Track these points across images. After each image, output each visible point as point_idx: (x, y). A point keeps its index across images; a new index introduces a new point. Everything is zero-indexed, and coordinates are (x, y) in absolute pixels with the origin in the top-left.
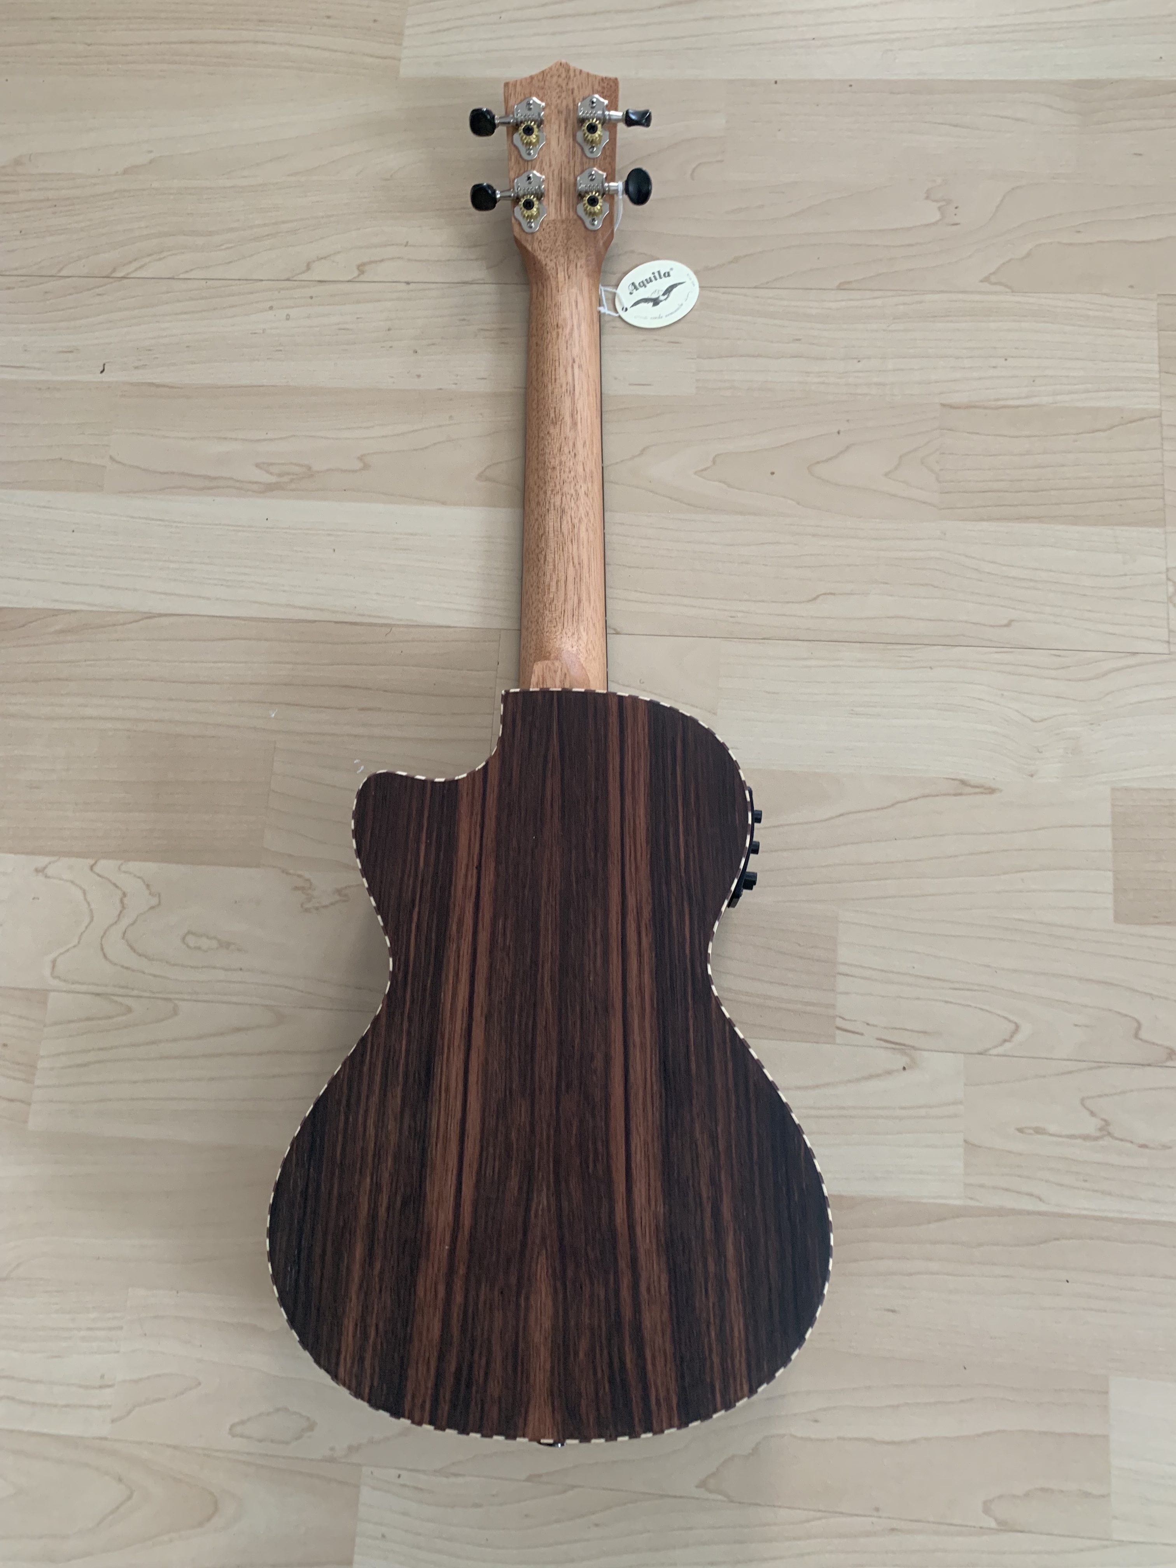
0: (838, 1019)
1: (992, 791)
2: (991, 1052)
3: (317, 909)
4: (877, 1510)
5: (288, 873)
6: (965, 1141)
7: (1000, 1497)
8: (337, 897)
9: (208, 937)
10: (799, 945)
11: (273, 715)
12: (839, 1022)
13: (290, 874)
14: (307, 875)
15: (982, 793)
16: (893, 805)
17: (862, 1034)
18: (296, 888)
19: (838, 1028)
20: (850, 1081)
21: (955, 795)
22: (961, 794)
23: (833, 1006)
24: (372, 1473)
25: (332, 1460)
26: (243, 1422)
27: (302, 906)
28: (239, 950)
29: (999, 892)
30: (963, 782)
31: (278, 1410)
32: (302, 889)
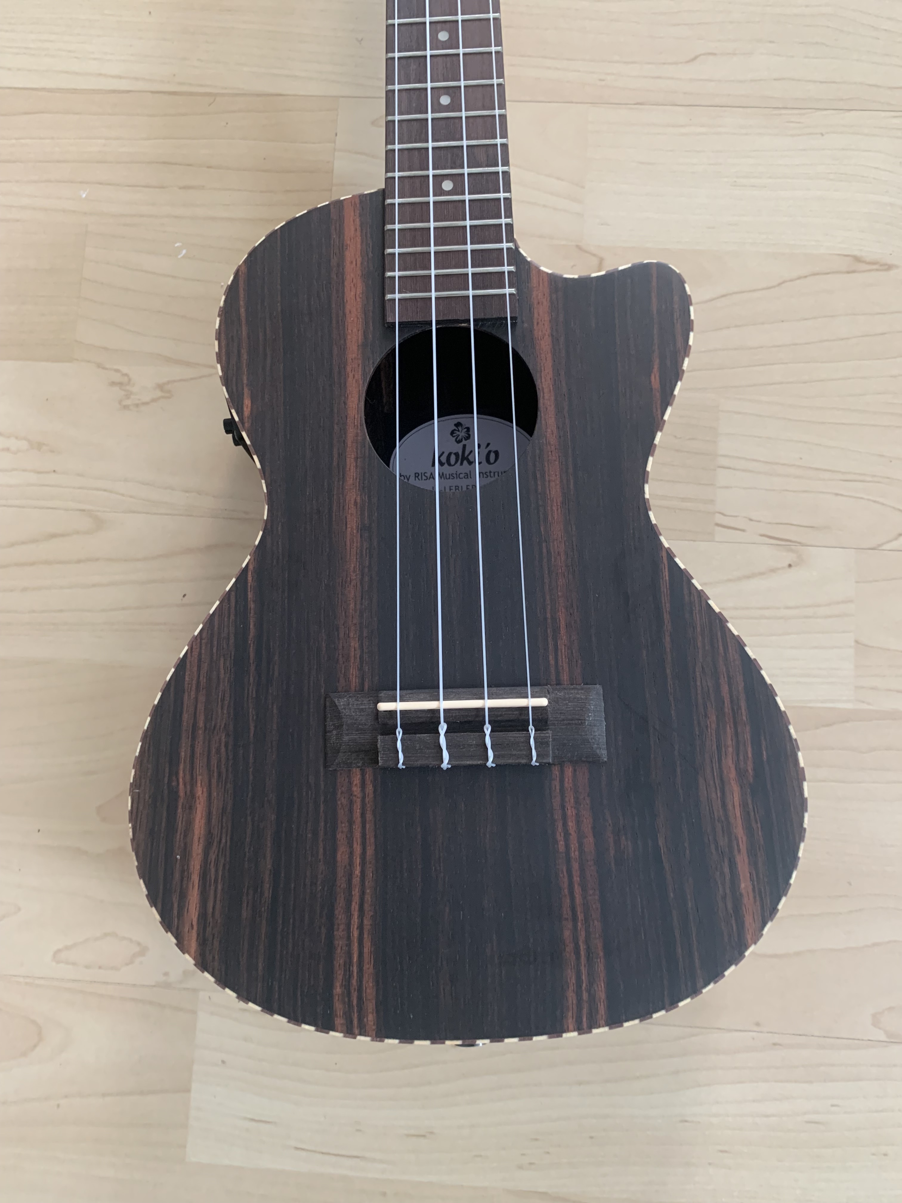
0: (717, 515)
1: (889, 267)
2: (884, 547)
3: (137, 405)
4: (758, 1024)
5: (104, 368)
6: (857, 642)
7: (891, 1009)
8: (159, 394)
9: (17, 438)
10: (675, 437)
11: (84, 196)
12: (719, 519)
13: (106, 369)
14: (125, 370)
15: (877, 270)
16: (779, 284)
17: (743, 530)
18: (113, 384)
19: (718, 525)
20: (729, 580)
21: (848, 272)
22: (854, 272)
23: (712, 502)
24: (210, 998)
25: (167, 985)
26: (67, 948)
27: (120, 402)
28: (52, 451)
29: (894, 377)
30: (857, 259)
31: (106, 935)
32: (120, 384)
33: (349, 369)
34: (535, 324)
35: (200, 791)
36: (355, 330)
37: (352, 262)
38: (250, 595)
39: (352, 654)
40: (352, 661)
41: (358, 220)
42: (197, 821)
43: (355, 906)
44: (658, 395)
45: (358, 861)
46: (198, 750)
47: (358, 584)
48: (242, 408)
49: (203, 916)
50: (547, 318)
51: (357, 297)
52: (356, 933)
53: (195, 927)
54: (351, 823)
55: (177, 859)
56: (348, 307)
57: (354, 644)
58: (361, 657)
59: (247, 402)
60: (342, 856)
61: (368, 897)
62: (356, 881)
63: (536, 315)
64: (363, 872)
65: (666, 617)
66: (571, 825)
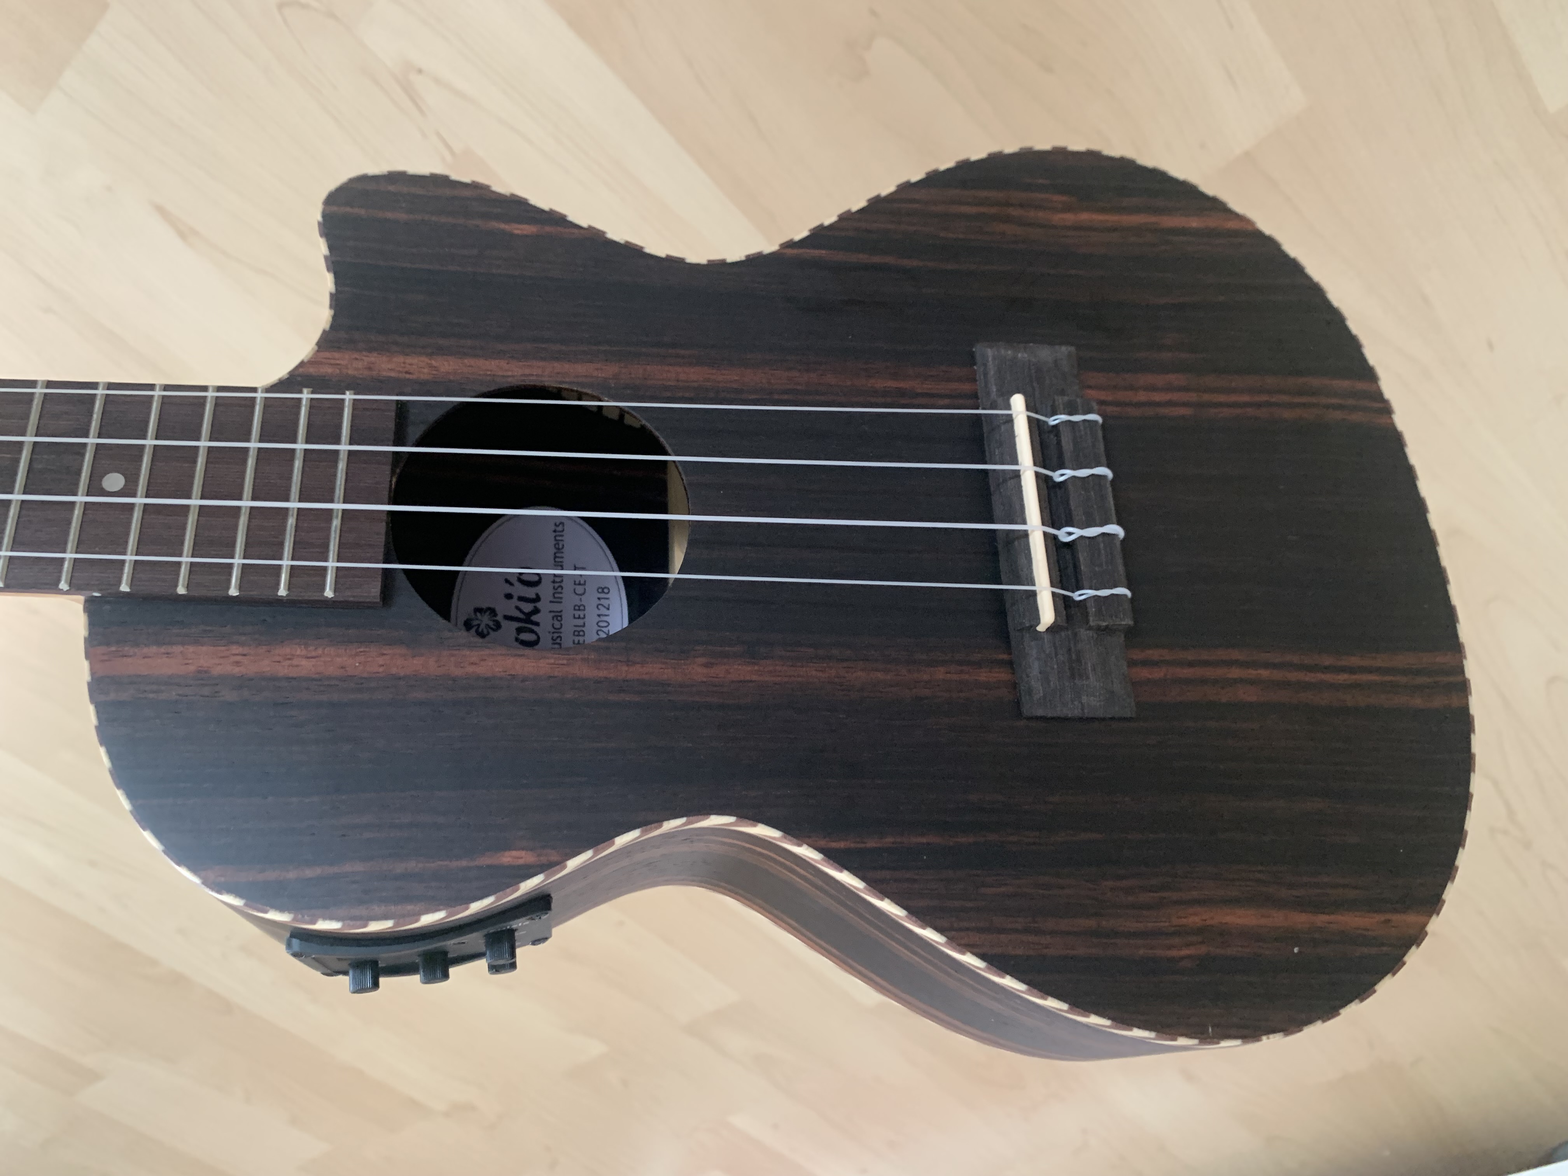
33: (457, 672)
34: (408, 376)
35: (1196, 918)
36: (381, 661)
37: (237, 663)
38: (871, 844)
39: (955, 677)
40: (966, 677)
41: (145, 650)
42: (1239, 921)
43: (1310, 677)
44: (548, 229)
45: (1252, 673)
46: (1133, 926)
47: (845, 664)
48: (519, 867)
49: (1372, 905)
50: (400, 359)
51: (314, 654)
52: (1343, 677)
53: (1388, 916)
54: (1204, 681)
55: (1300, 952)
56: (331, 671)
57: (940, 673)
58: (960, 663)
59: (508, 858)
60: (1249, 695)
61: (1295, 659)
62: (1277, 675)
63: (393, 374)
64: (1267, 665)
65: (877, 259)
66: (1157, 397)
